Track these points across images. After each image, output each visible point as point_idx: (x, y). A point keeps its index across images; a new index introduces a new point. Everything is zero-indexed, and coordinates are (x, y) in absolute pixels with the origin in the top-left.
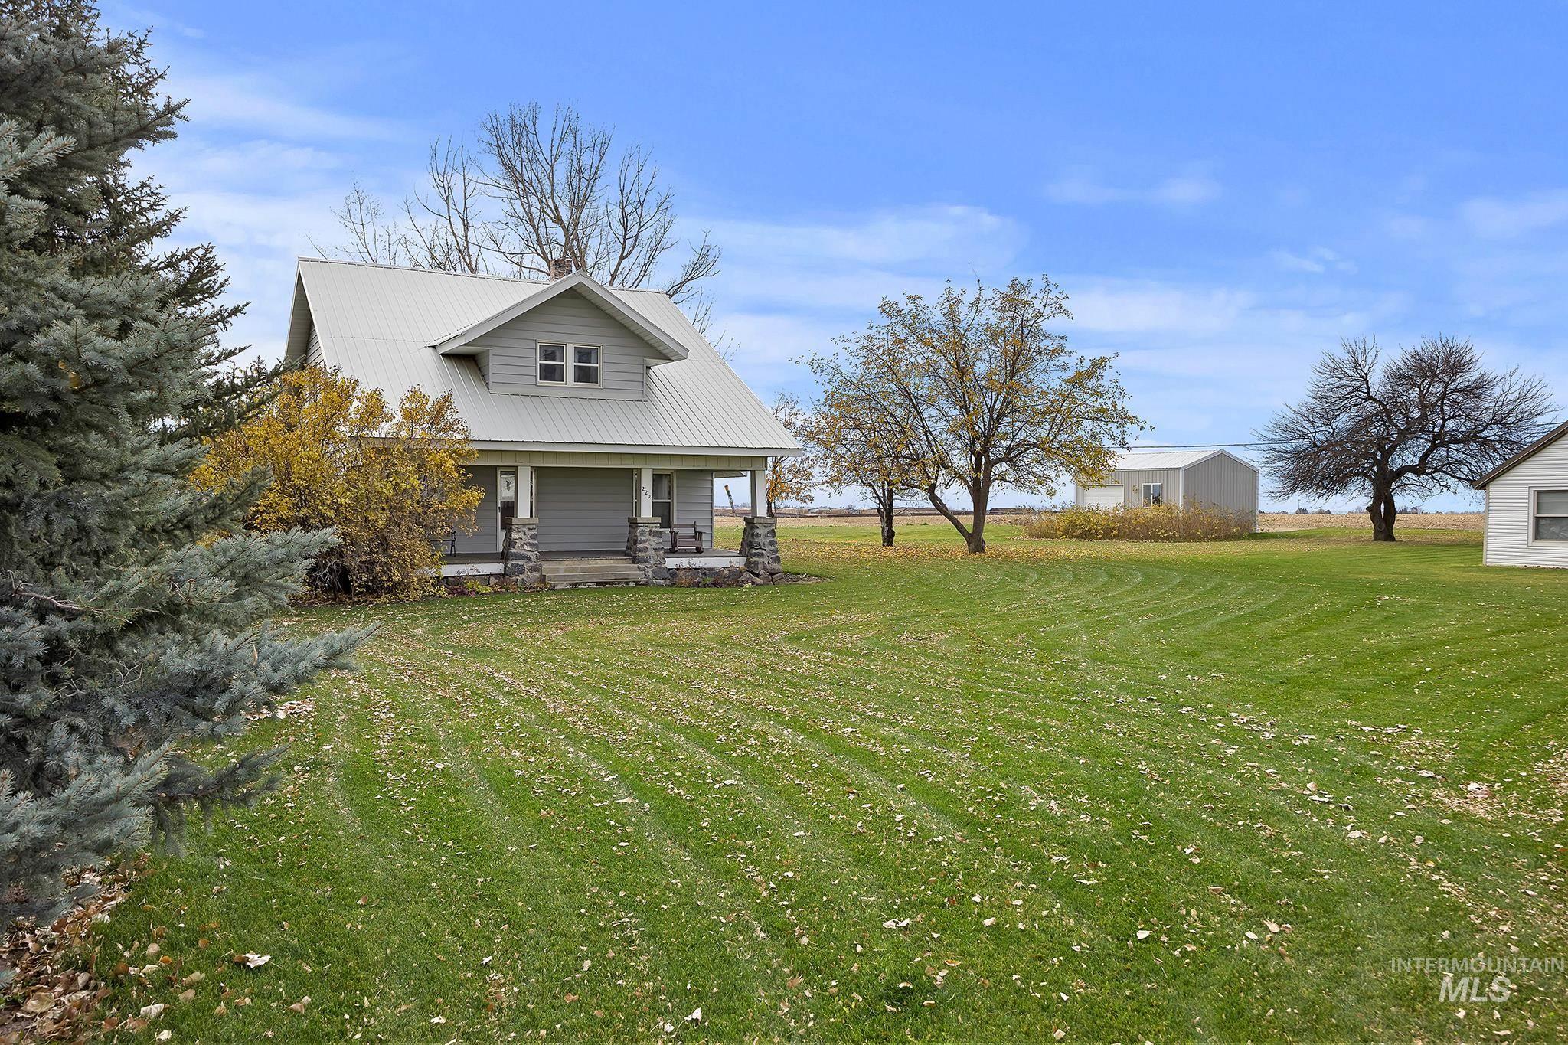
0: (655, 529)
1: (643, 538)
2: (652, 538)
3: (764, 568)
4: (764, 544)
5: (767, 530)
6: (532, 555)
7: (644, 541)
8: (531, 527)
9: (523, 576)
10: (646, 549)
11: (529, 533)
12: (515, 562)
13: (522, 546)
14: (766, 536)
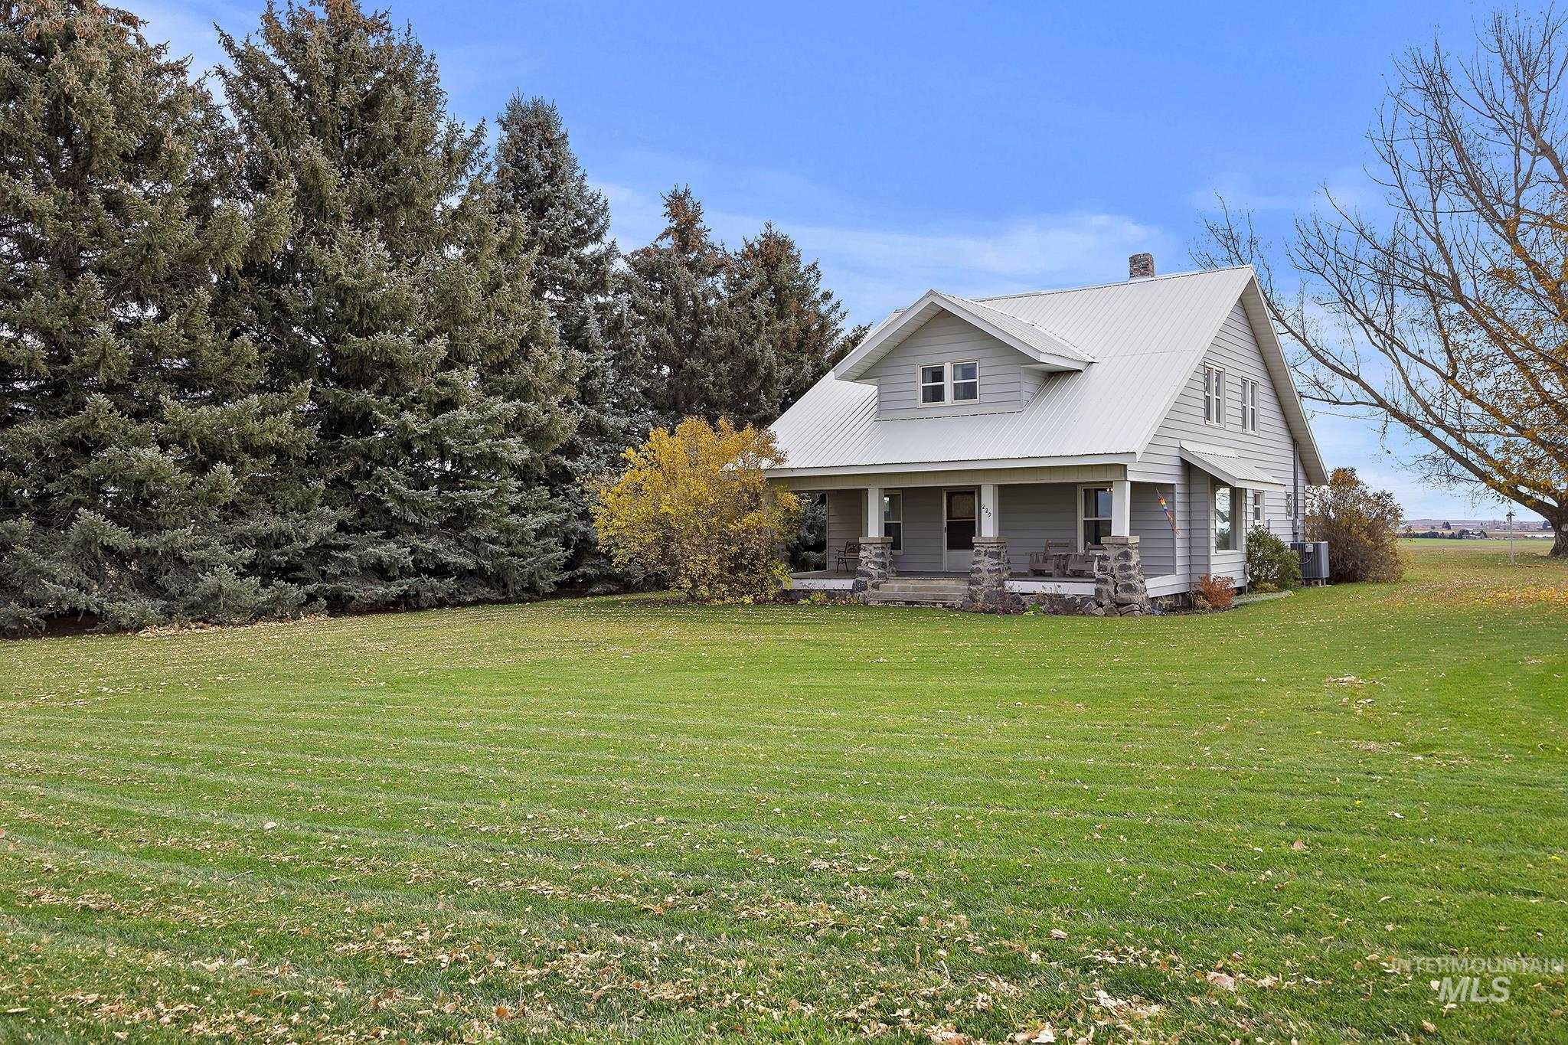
0: (991, 550)
1: (978, 559)
2: (986, 559)
3: (1109, 596)
4: (1112, 568)
5: (1118, 552)
6: (874, 573)
7: (978, 562)
8: (876, 546)
9: (866, 593)
10: (979, 571)
11: (874, 552)
12: (859, 579)
13: (867, 563)
14: (1116, 559)
